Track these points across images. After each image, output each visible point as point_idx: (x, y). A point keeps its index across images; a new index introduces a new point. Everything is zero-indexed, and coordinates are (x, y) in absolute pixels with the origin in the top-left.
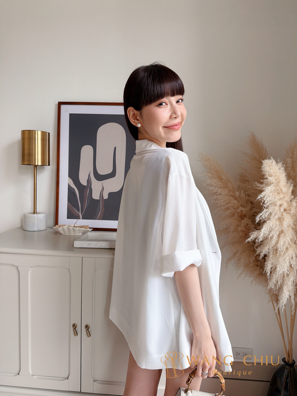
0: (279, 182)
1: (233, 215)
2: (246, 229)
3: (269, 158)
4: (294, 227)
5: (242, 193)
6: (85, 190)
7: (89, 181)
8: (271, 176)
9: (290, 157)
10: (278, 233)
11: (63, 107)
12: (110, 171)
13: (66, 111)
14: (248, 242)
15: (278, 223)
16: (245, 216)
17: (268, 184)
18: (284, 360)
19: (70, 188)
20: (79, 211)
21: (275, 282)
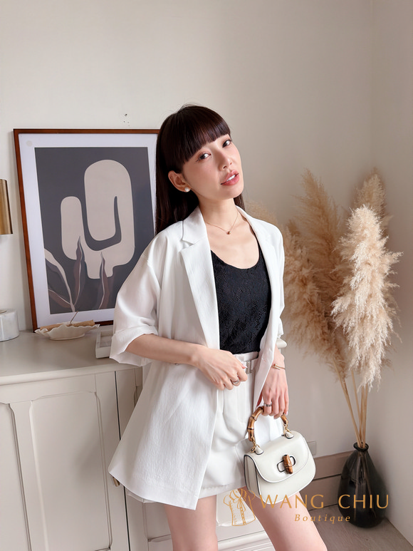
1: (293, 280)
3: (362, 207)
6: (75, 267)
7: (80, 252)
10: (366, 298)
11: (22, 137)
12: (112, 233)
13: (29, 144)
15: (369, 286)
18: (355, 445)
19: (49, 266)
20: (69, 301)
21: (359, 358)
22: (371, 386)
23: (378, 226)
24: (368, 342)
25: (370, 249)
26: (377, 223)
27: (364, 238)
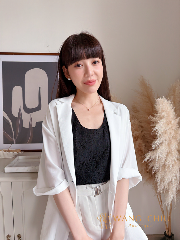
0: (168, 116)
2: (139, 146)
3: (162, 97)
4: (178, 148)
5: (136, 121)
6: (17, 121)
7: (20, 114)
8: (163, 111)
9: (172, 95)
10: (166, 154)
12: (37, 105)
14: (145, 162)
15: (167, 147)
16: (138, 137)
17: (161, 118)
18: (165, 233)
19: (5, 120)
20: (13, 138)
21: (163, 188)
22: (170, 206)
23: (173, 110)
24: (167, 180)
25: (168, 124)
26: (172, 108)
27: (163, 117)
